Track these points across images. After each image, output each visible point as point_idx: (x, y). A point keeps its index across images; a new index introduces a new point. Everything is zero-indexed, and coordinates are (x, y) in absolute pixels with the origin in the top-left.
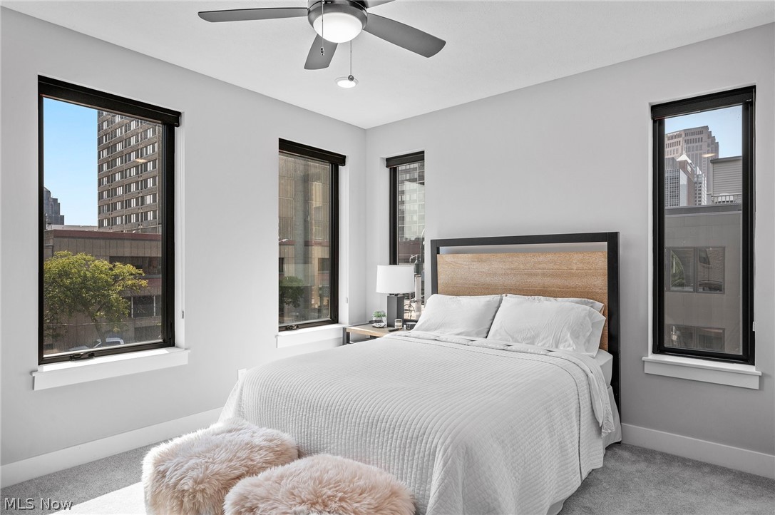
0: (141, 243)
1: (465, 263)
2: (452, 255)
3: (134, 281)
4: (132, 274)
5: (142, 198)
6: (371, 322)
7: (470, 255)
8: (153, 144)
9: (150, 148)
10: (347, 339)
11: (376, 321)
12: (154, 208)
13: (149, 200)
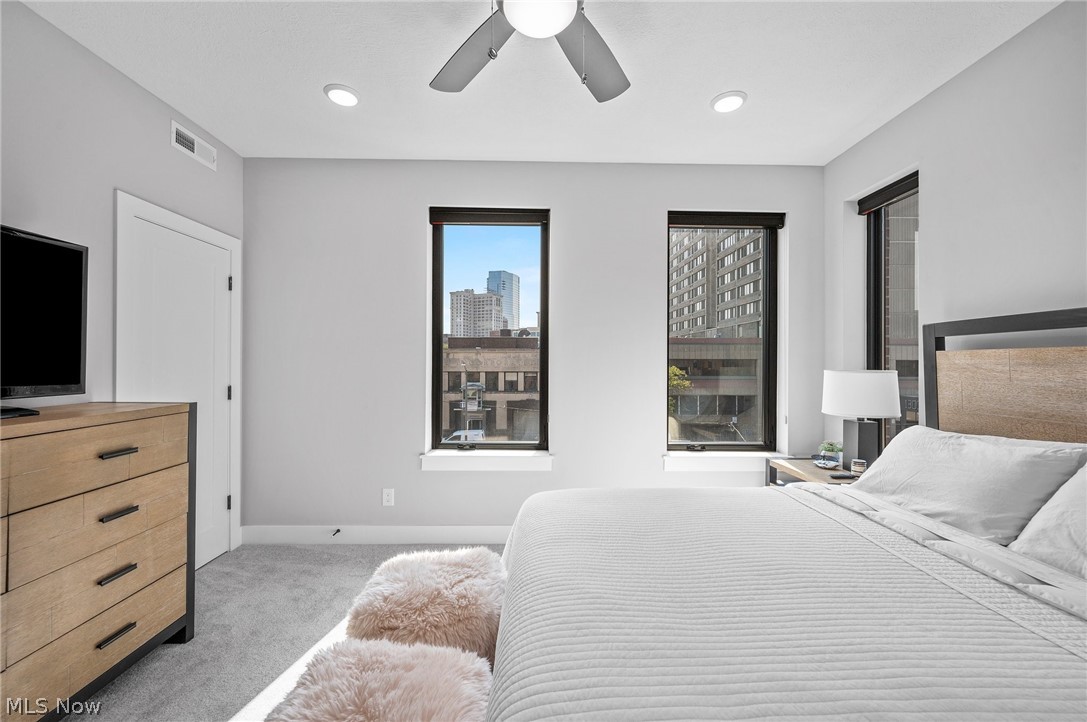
0: (704, 347)
1: (1000, 368)
2: (969, 352)
3: (679, 381)
4: (676, 375)
5: (693, 305)
6: (815, 457)
7: (1013, 352)
8: (702, 255)
9: (700, 259)
10: (772, 476)
11: (824, 457)
12: (702, 314)
13: (699, 306)
